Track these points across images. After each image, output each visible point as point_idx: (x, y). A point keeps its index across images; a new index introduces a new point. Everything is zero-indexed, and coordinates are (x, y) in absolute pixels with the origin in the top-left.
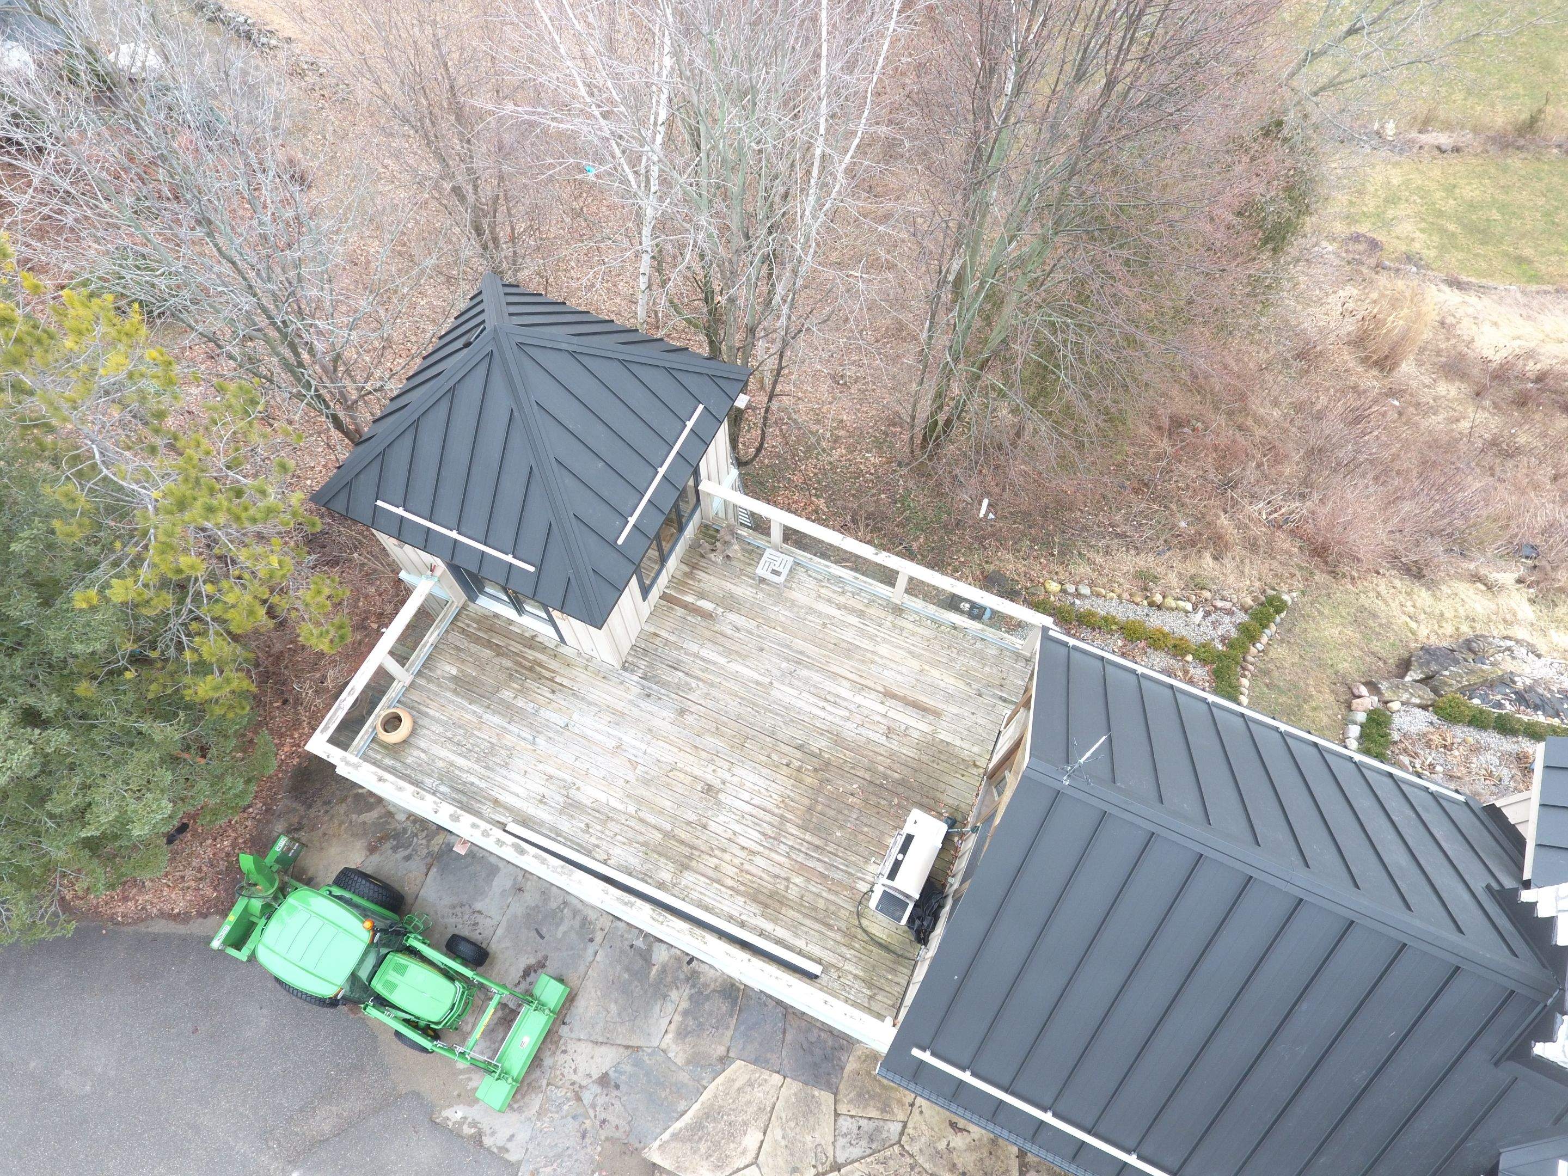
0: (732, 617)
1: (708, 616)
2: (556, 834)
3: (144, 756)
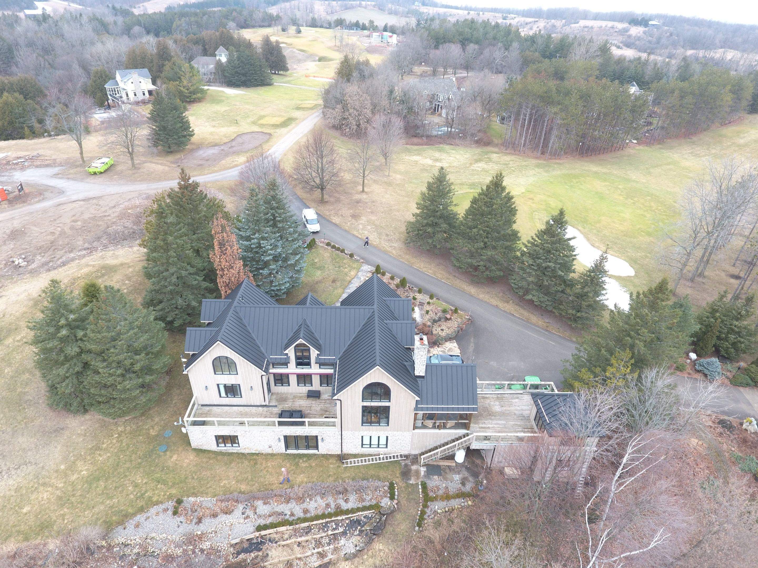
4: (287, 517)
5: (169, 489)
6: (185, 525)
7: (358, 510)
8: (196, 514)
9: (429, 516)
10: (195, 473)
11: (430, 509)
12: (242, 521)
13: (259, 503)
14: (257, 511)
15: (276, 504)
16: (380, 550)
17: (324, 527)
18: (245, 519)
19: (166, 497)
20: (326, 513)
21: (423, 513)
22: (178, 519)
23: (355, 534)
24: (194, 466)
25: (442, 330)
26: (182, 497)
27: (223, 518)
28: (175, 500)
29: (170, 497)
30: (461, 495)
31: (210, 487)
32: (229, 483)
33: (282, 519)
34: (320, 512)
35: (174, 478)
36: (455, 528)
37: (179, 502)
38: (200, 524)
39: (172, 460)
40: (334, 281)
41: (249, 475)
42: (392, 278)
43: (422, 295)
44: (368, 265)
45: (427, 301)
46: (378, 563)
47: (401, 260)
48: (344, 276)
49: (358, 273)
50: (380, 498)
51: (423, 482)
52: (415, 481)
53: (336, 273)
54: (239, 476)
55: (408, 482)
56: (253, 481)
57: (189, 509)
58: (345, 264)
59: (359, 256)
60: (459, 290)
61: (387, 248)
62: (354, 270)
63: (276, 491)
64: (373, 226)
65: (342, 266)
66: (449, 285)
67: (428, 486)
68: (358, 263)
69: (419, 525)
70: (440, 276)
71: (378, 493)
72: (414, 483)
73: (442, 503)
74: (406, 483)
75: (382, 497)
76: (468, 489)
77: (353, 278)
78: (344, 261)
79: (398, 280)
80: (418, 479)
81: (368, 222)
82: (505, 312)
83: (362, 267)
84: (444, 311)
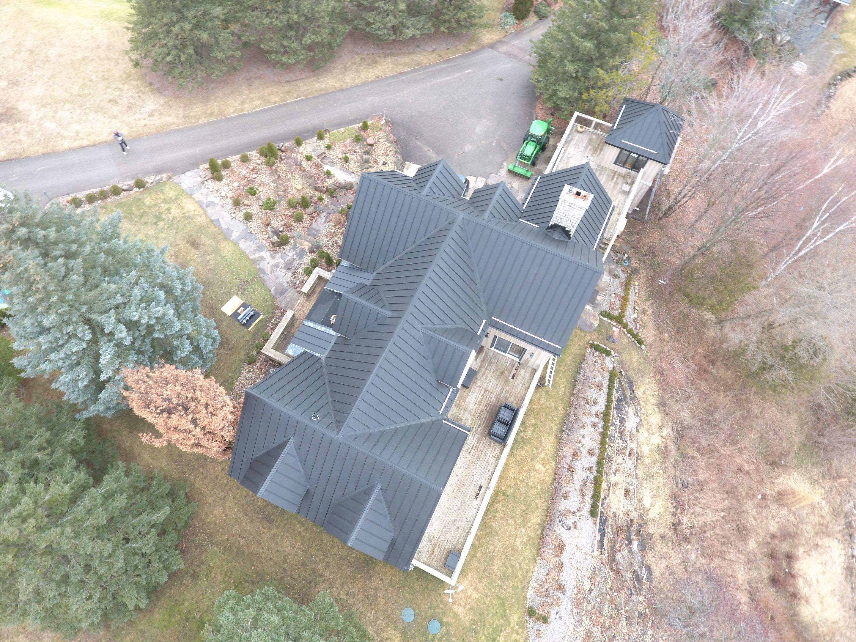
0: (613, 184)
1: (612, 179)
2: (563, 156)
3: (571, 93)
4: (591, 476)
5: (509, 625)
6: (562, 609)
7: (610, 394)
8: (551, 591)
9: (636, 328)
10: (492, 581)
11: (629, 324)
12: (577, 532)
13: (563, 505)
14: (572, 510)
15: (572, 485)
16: (644, 393)
17: (612, 439)
18: (576, 527)
19: (520, 630)
20: (601, 430)
21: (630, 332)
22: (553, 618)
23: (627, 409)
24: (480, 582)
26: (525, 608)
27: (565, 557)
28: (527, 618)
29: (522, 625)
30: (627, 286)
31: (520, 564)
32: (522, 537)
33: (592, 483)
34: (597, 437)
35: (494, 615)
36: (650, 311)
37: (531, 612)
38: (565, 587)
39: (462, 614)
40: (195, 245)
41: (520, 508)
42: (245, 160)
43: (306, 144)
44: (184, 173)
45: (323, 146)
46: (653, 401)
47: (201, 122)
48: (189, 223)
49: (194, 199)
50: (604, 366)
51: (601, 314)
52: (596, 320)
53: (175, 231)
54: (515, 521)
55: (594, 328)
56: (530, 504)
57: (544, 599)
58: (155, 205)
59: (148, 173)
60: (321, 95)
61: (152, 123)
62: (184, 201)
63: (554, 479)
64: (67, 106)
65: (160, 213)
66: (302, 100)
67: (608, 311)
68: (167, 186)
69: (640, 342)
70: (275, 98)
71: (598, 365)
72: (598, 322)
73: (629, 309)
74: (595, 330)
75: (603, 363)
76: (623, 276)
77: (205, 213)
78: (147, 203)
79: (254, 155)
80: (594, 316)
81: (43, 106)
82: (392, 77)
83: (182, 185)
84: (358, 139)
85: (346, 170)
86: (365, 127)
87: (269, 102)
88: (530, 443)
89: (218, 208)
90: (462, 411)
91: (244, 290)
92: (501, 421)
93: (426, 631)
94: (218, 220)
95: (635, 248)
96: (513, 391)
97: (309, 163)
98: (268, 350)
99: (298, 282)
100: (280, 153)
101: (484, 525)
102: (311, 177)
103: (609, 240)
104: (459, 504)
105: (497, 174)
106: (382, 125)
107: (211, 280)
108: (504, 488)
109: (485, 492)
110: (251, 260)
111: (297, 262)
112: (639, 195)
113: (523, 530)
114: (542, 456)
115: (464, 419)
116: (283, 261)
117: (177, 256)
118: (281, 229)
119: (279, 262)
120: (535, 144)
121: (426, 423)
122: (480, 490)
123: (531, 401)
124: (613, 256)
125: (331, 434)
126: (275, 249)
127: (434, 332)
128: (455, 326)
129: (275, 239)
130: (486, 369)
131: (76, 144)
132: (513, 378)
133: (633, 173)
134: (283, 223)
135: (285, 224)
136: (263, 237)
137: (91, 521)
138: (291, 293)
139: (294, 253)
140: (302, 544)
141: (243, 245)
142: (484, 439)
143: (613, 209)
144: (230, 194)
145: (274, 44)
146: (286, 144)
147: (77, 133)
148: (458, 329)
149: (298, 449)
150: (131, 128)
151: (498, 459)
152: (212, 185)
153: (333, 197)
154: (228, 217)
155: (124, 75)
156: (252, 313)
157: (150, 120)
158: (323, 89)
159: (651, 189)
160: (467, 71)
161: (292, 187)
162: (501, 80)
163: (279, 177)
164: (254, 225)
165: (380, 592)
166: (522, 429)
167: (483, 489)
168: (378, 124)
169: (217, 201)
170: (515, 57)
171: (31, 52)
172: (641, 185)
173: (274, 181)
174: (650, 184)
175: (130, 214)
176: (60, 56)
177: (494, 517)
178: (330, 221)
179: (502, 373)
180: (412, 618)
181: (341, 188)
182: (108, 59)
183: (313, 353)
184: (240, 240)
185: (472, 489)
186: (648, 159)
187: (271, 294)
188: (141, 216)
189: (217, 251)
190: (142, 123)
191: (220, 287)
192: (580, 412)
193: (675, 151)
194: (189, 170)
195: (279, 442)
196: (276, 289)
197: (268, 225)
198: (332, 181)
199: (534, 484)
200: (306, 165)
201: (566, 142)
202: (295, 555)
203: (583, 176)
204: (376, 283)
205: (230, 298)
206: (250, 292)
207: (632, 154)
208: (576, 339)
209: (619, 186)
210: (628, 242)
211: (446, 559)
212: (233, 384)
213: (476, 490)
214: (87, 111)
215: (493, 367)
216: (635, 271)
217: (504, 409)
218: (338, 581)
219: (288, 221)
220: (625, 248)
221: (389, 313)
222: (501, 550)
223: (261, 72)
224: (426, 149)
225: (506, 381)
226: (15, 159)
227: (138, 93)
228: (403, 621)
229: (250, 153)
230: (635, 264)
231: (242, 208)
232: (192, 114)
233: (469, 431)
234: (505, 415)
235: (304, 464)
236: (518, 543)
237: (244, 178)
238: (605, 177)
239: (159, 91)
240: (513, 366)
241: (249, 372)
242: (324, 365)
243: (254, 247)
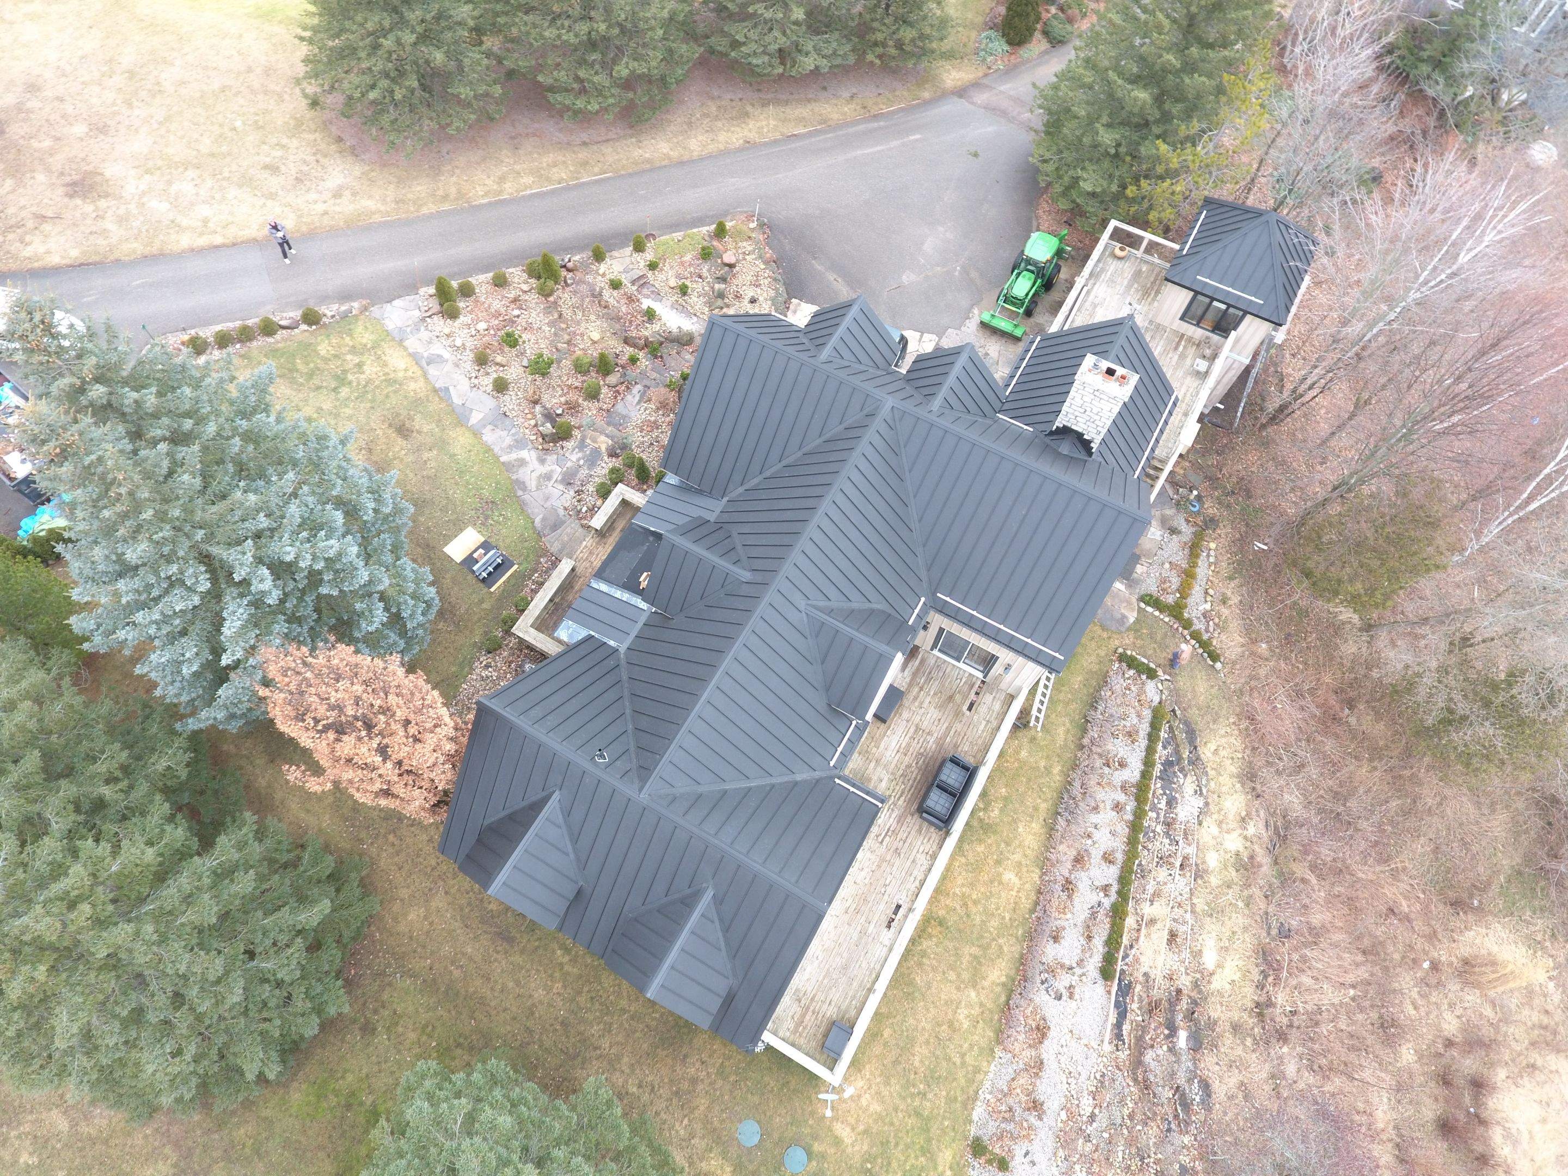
0: (1176, 357)
1: (1176, 348)
2: (1084, 301)
3: (1105, 184)
4: (1107, 903)
5: (936, 1168)
6: (1035, 1147)
7: (1150, 750)
8: (1018, 1111)
9: (1207, 631)
10: (908, 1084)
11: (1195, 621)
12: (1073, 1004)
13: (1051, 952)
14: (1067, 963)
15: (1069, 916)
16: (1216, 752)
17: (1151, 836)
18: (1071, 996)
20: (1130, 817)
21: (1196, 636)
22: (1017, 1162)
23: (1181, 781)
24: (887, 1083)
25: (753, 301)
26: (966, 1139)
27: (1048, 1050)
28: (969, 1158)
29: (959, 1169)
30: (1194, 549)
31: (963, 1056)
32: (970, 1005)
33: (1107, 915)
34: (1123, 830)
35: (907, 1147)
36: (1235, 600)
37: (978, 1148)
38: (1045, 1107)
39: (848, 1141)
40: (403, 431)
41: (969, 950)
42: (500, 282)
43: (612, 258)
44: (390, 302)
45: (642, 264)
46: (1233, 769)
47: (425, 210)
48: (395, 392)
49: (406, 349)
50: (1143, 697)
51: (1142, 599)
52: (1133, 610)
53: (369, 405)
54: (959, 975)
55: (1127, 625)
56: (989, 946)
57: (1003, 1125)
58: (336, 356)
59: (325, 299)
60: (644, 171)
61: (338, 209)
62: (387, 351)
63: (1037, 903)
64: (191, 173)
65: (345, 372)
66: (609, 178)
67: (1155, 594)
68: (360, 323)
69: (1214, 657)
70: (561, 173)
71: (1132, 695)
72: (1135, 614)
73: (1197, 592)
74: (1129, 629)
75: (1142, 691)
76: (1187, 531)
77: (425, 375)
78: (323, 353)
79: (516, 275)
80: (1129, 603)
81: (148, 172)
82: (776, 142)
83: (387, 322)
84: (706, 254)
85: (682, 309)
86: (721, 232)
87: (548, 179)
88: (995, 832)
89: (449, 367)
90: (872, 765)
91: (487, 518)
92: (943, 788)
93: (779, 1165)
94: (447, 389)
95: (1212, 480)
96: (968, 733)
97: (615, 293)
98: (524, 629)
99: (584, 509)
100: (564, 273)
101: (900, 978)
102: (619, 319)
103: (1164, 462)
104: (855, 936)
105: (959, 329)
106: (753, 230)
107: (428, 496)
108: (942, 913)
109: (906, 917)
110: (503, 463)
111: (584, 472)
112: (1225, 380)
113: (973, 994)
114: (1017, 857)
115: (875, 778)
116: (559, 470)
117: (370, 451)
118: (559, 411)
119: (552, 471)
120: (1033, 276)
121: (805, 781)
122: (896, 913)
123: (1001, 755)
124: (1171, 492)
125: (627, 789)
126: (546, 446)
127: (828, 615)
128: (867, 605)
129: (548, 428)
130: (921, 689)
131: (202, 241)
132: (970, 709)
133: (1215, 338)
134: (563, 399)
135: (567, 403)
136: (526, 424)
137: (189, 916)
138: (572, 528)
139: (580, 455)
140: (565, 987)
141: (489, 436)
142: (909, 819)
143: (1175, 404)
144: (470, 343)
145: (562, 76)
146: (577, 258)
147: (205, 221)
148: (872, 611)
149: (567, 813)
150: (300, 216)
151: (934, 857)
152: (440, 325)
153: (656, 357)
154: (464, 384)
155: (292, 122)
156: (499, 561)
157: (334, 205)
158: (648, 161)
159: (1247, 371)
160: (912, 138)
161: (582, 335)
162: (976, 155)
163: (560, 316)
164: (511, 401)
165: (700, 1087)
166: (981, 806)
167: (902, 912)
168: (744, 228)
169: (446, 354)
170: (1004, 113)
171: (131, 74)
172: (1230, 361)
173: (551, 324)
174: (1247, 362)
175: (290, 371)
176: (183, 83)
177: (920, 964)
178: (650, 400)
179: (951, 698)
180: (756, 1140)
181: (672, 341)
182: (266, 93)
183: (605, 640)
184: (484, 426)
185: (883, 910)
186: (1246, 313)
187: (534, 528)
188: (310, 375)
189: (441, 444)
190: (320, 208)
191: (444, 510)
192: (1092, 781)
193: (1297, 301)
194: (400, 297)
195: (533, 797)
196: (544, 519)
197: (536, 402)
198: (656, 327)
199: (997, 909)
200: (610, 296)
201: (1091, 274)
202: (550, 1005)
203: (1121, 340)
204: (726, 517)
205: (462, 530)
206: (498, 522)
207: (1215, 303)
208: (1093, 644)
209: (1188, 362)
210: (1201, 468)
211: (826, 1036)
212: (458, 687)
213: (890, 912)
214: (225, 184)
215: (934, 686)
216: (1211, 523)
217: (949, 765)
218: (626, 1059)
219: (573, 396)
220: (1194, 478)
221: (746, 575)
222: (928, 1027)
223: (536, 125)
224: (831, 277)
225: (958, 714)
226: (95, 264)
227: (314, 154)
228: (739, 1145)
229: (511, 270)
230: (1211, 509)
231: (492, 369)
232: (410, 196)
233: (882, 802)
234: (952, 776)
235: (575, 841)
236: (961, 1017)
237: (497, 314)
238: (1162, 343)
239: (354, 152)
240: (972, 686)
241: (487, 666)
242: (623, 662)
243: (508, 440)
